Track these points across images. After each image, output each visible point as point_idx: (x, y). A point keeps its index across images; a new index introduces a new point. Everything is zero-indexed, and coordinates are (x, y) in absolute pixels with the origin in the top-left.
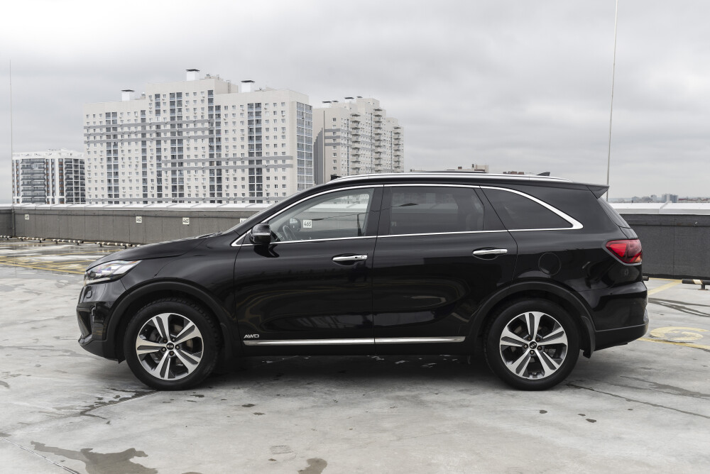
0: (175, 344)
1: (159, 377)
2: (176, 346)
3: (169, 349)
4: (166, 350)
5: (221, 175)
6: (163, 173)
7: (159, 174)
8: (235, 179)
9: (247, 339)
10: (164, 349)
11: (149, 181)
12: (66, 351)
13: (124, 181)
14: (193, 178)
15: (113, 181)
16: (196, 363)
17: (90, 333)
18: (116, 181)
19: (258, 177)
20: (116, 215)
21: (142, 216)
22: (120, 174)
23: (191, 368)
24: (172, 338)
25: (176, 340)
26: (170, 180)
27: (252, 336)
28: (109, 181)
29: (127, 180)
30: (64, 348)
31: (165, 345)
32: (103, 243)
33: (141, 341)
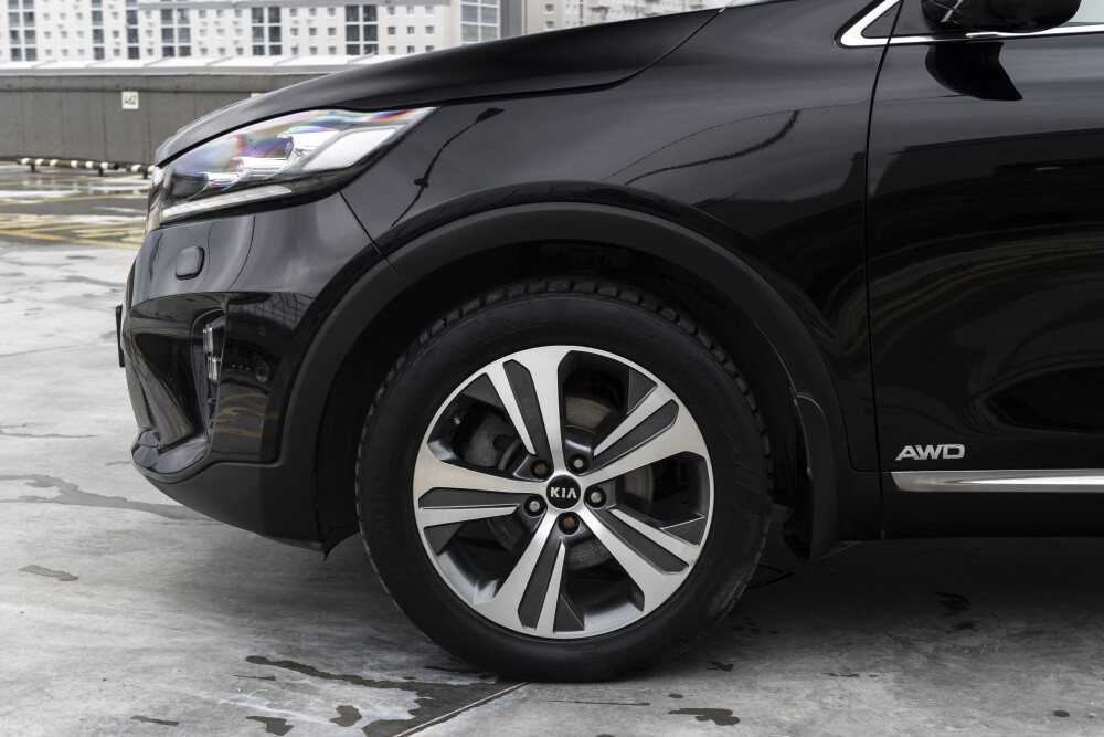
0: (584, 482)
1: (514, 623)
2: (590, 490)
3: (558, 502)
4: (543, 508)
5: (278, 20)
6: (141, 15)
7: (132, 18)
8: (313, 31)
9: (910, 465)
10: (534, 506)
11: (108, 35)
12: (43, 482)
13: (48, 34)
14: (212, 29)
15: (22, 36)
16: (681, 565)
17: (197, 429)
18: (30, 35)
19: (367, 28)
20: (67, 90)
21: (140, 90)
22: (38, 18)
23: (657, 587)
24: (570, 458)
25: (591, 464)
26: (158, 34)
27: (931, 451)
28: (14, 34)
29: (56, 34)
30: (29, 469)
31: (540, 488)
32: (39, 161)
33: (433, 469)
